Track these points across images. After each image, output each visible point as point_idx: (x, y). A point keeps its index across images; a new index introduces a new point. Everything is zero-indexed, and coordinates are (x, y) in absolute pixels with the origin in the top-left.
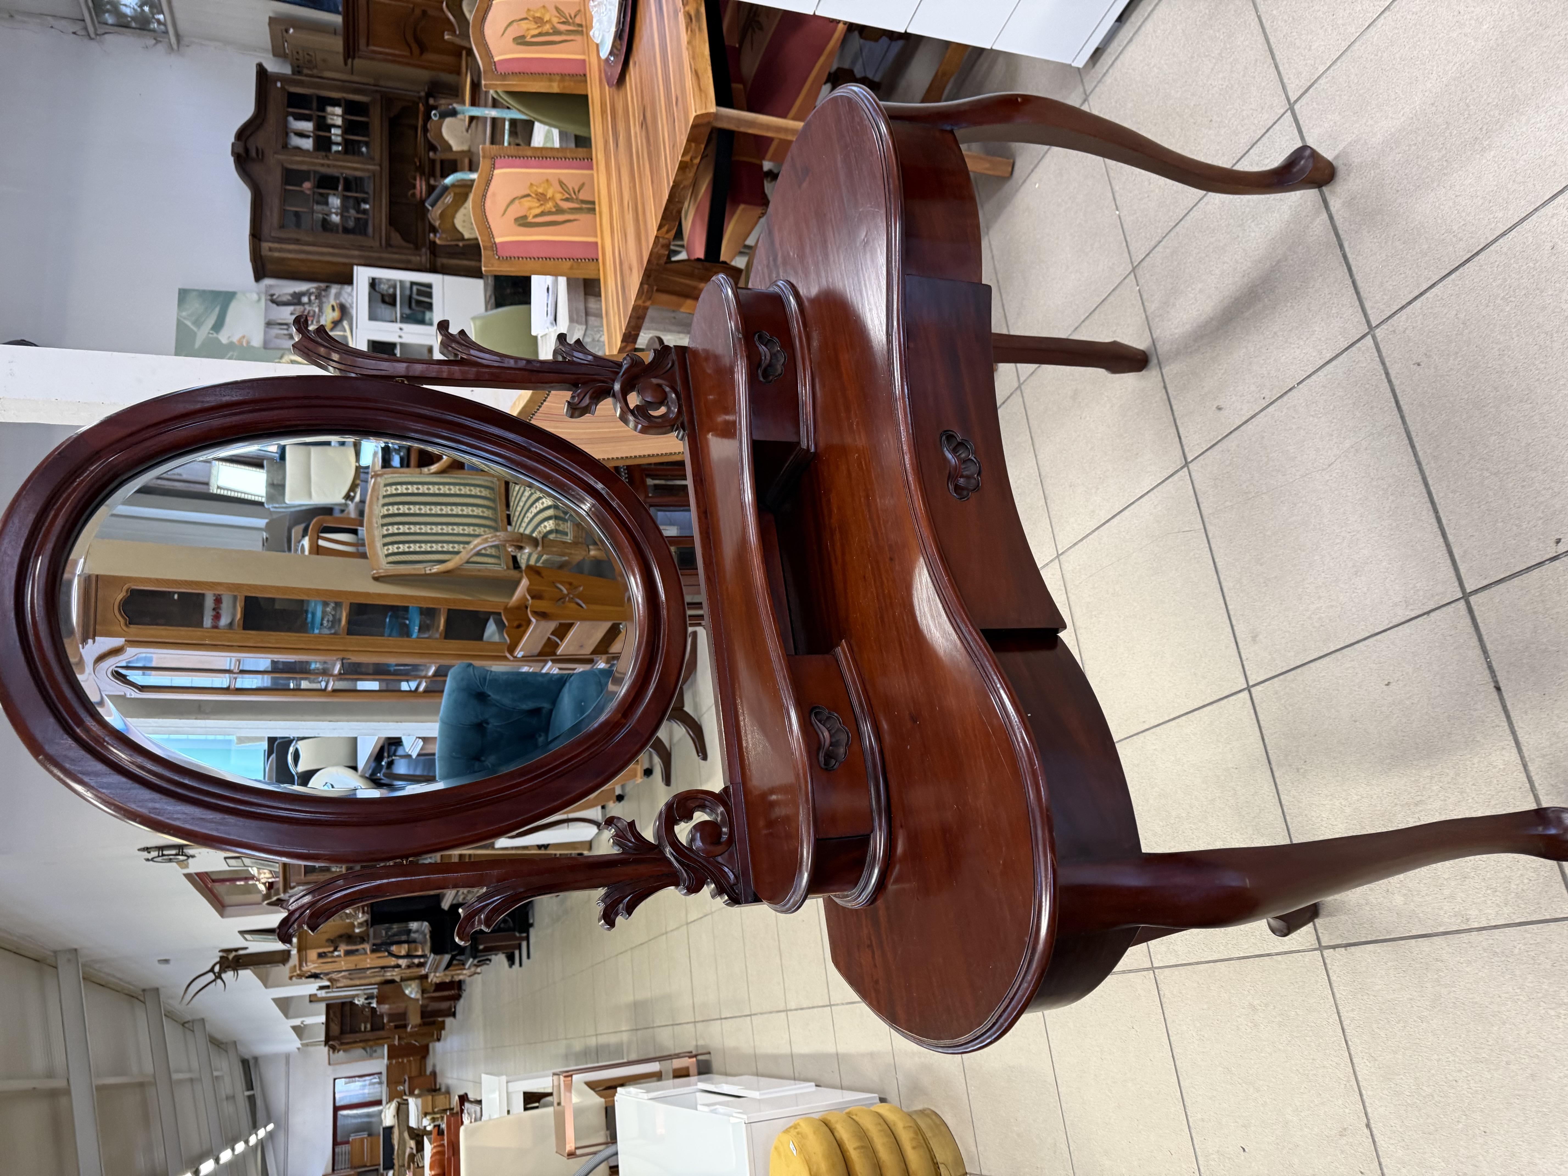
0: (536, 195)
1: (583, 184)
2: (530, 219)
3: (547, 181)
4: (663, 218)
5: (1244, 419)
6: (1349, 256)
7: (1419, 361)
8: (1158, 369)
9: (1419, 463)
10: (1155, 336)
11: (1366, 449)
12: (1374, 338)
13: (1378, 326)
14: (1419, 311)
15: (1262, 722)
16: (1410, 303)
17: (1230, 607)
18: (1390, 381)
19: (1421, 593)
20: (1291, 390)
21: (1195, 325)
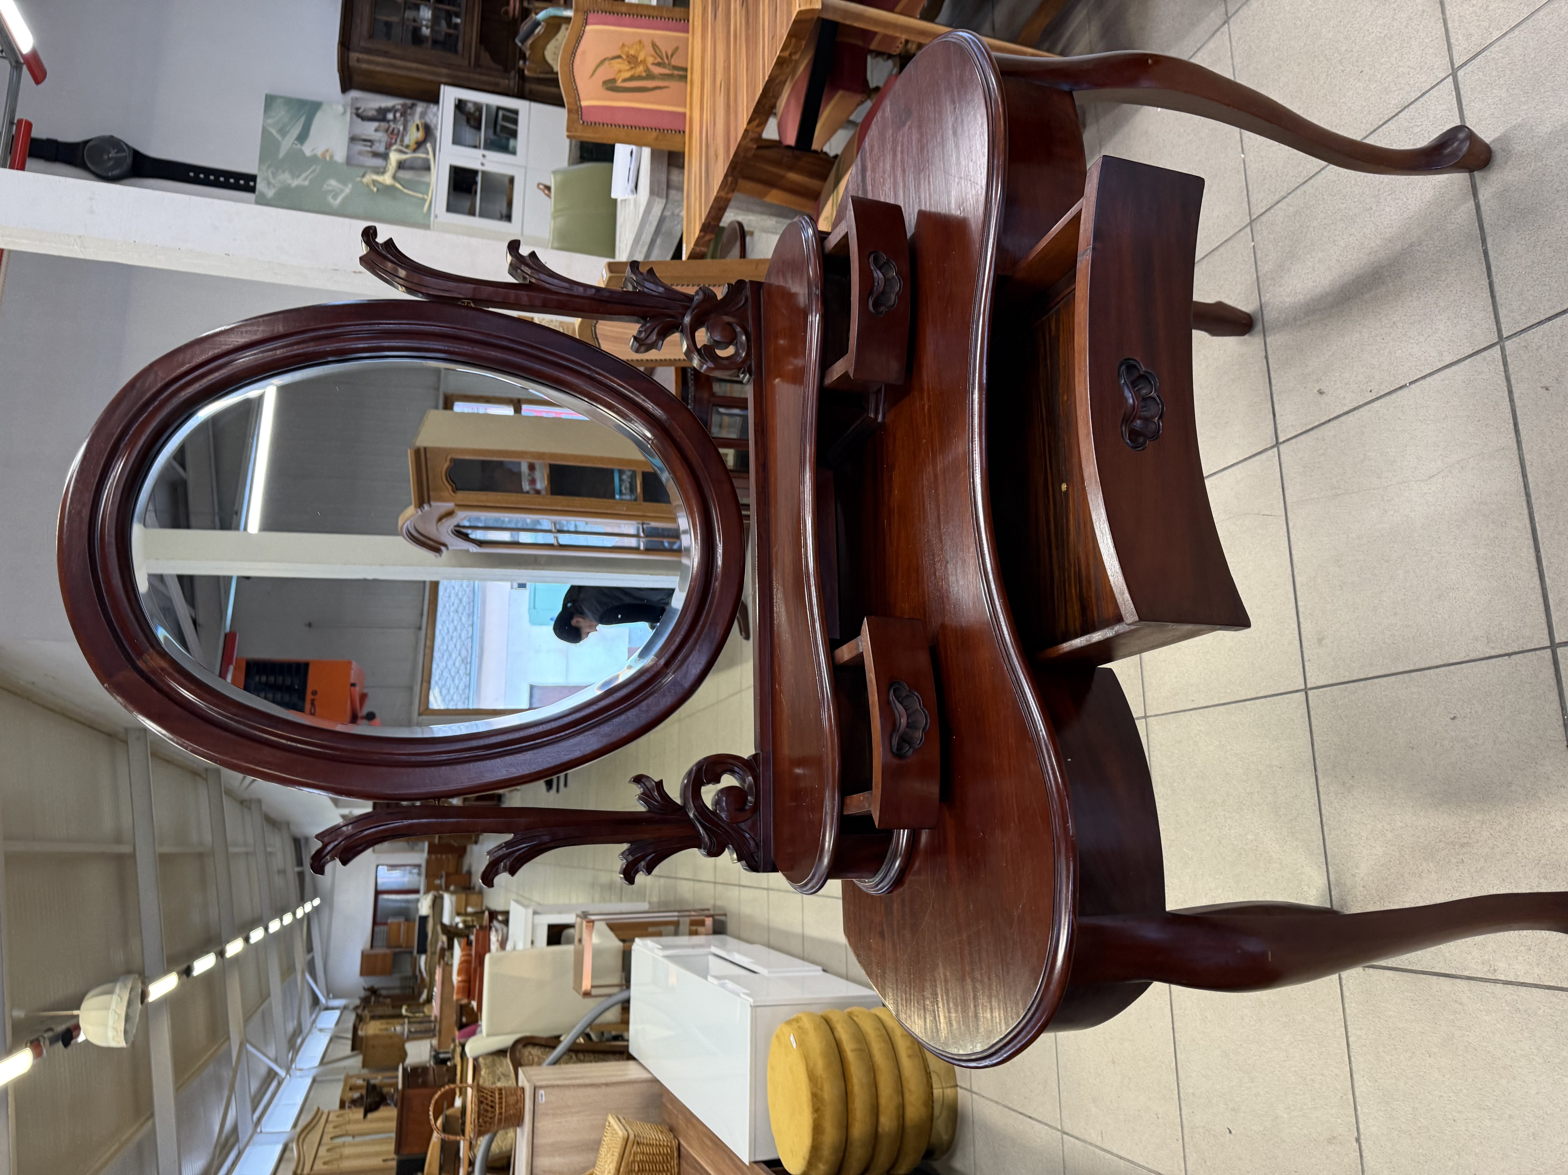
0: (628, 56)
1: (677, 48)
2: (619, 83)
3: (640, 42)
4: (755, 111)
5: (1346, 409)
6: (1491, 253)
7: (1548, 385)
8: (1262, 336)
9: (1528, 495)
10: (1263, 301)
11: (1473, 468)
12: (1503, 349)
13: (1509, 338)
14: (1559, 330)
15: (1314, 728)
16: (1549, 319)
17: (1300, 603)
18: (1512, 400)
19: (1506, 633)
20: (1401, 388)
21: (1308, 296)
